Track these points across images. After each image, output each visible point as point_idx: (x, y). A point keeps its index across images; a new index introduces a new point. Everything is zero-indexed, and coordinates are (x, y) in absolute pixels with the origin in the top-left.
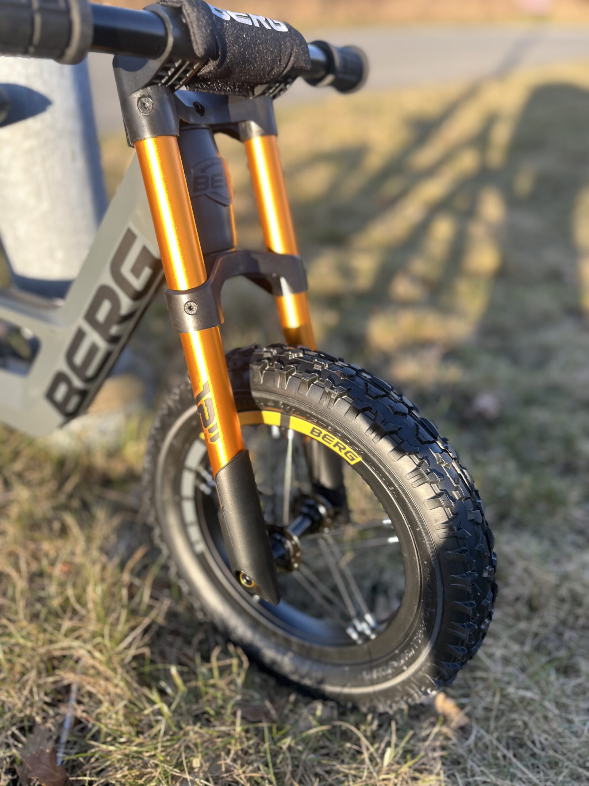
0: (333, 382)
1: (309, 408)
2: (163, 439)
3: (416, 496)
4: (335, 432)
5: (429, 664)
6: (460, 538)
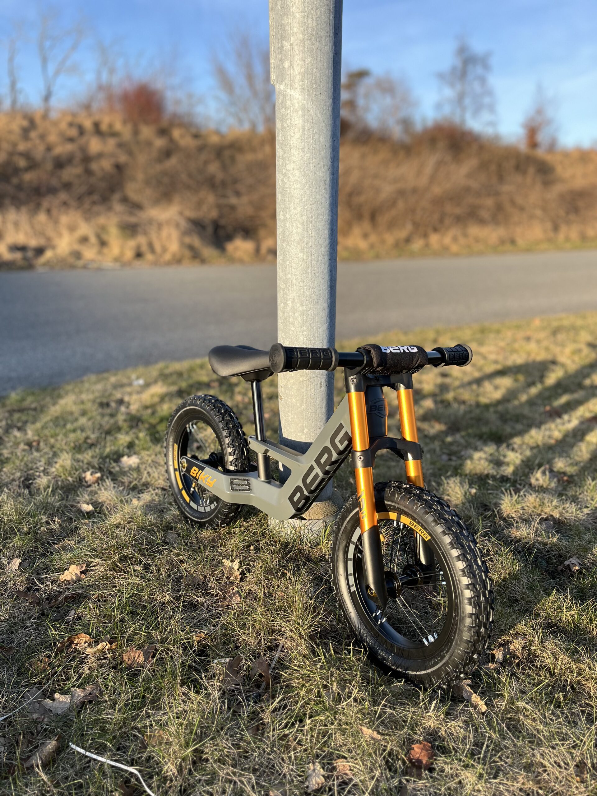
1: (409, 512)
4: (419, 523)
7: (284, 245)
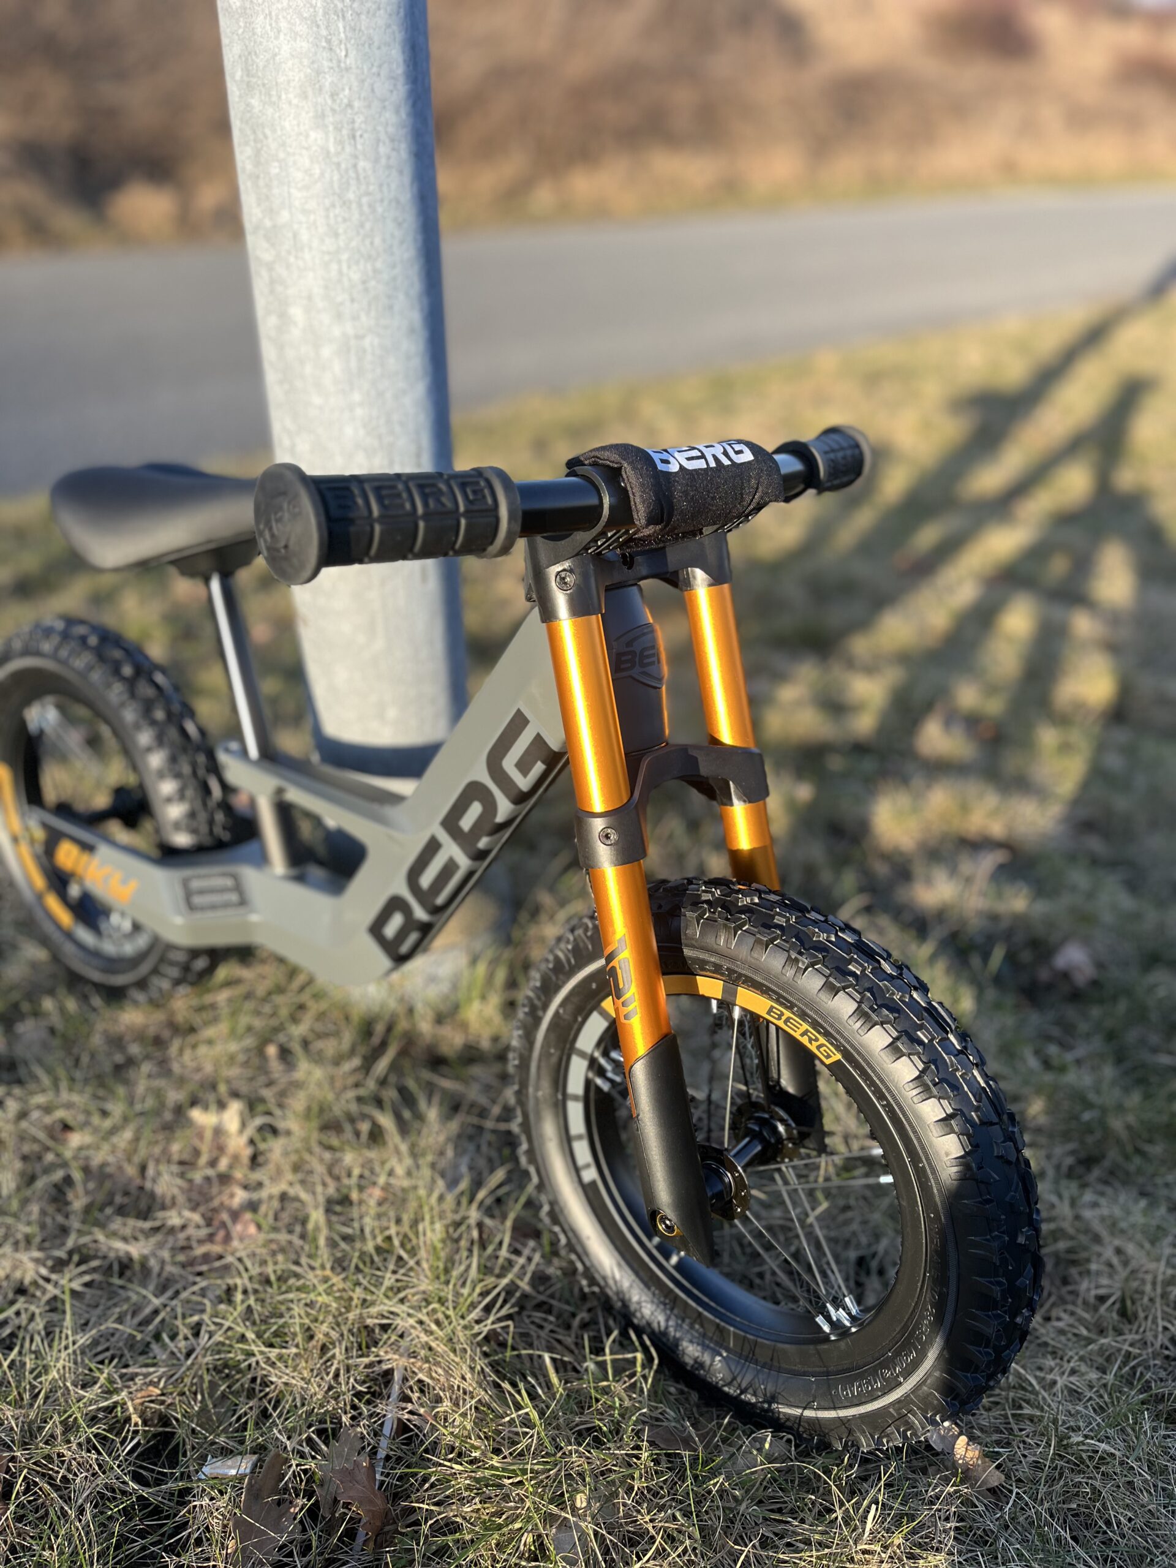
0: (802, 944)
1: (766, 979)
2: (545, 1007)
3: (918, 1117)
4: (803, 1015)
5: (937, 1374)
6: (982, 1182)
7: (255, 102)
